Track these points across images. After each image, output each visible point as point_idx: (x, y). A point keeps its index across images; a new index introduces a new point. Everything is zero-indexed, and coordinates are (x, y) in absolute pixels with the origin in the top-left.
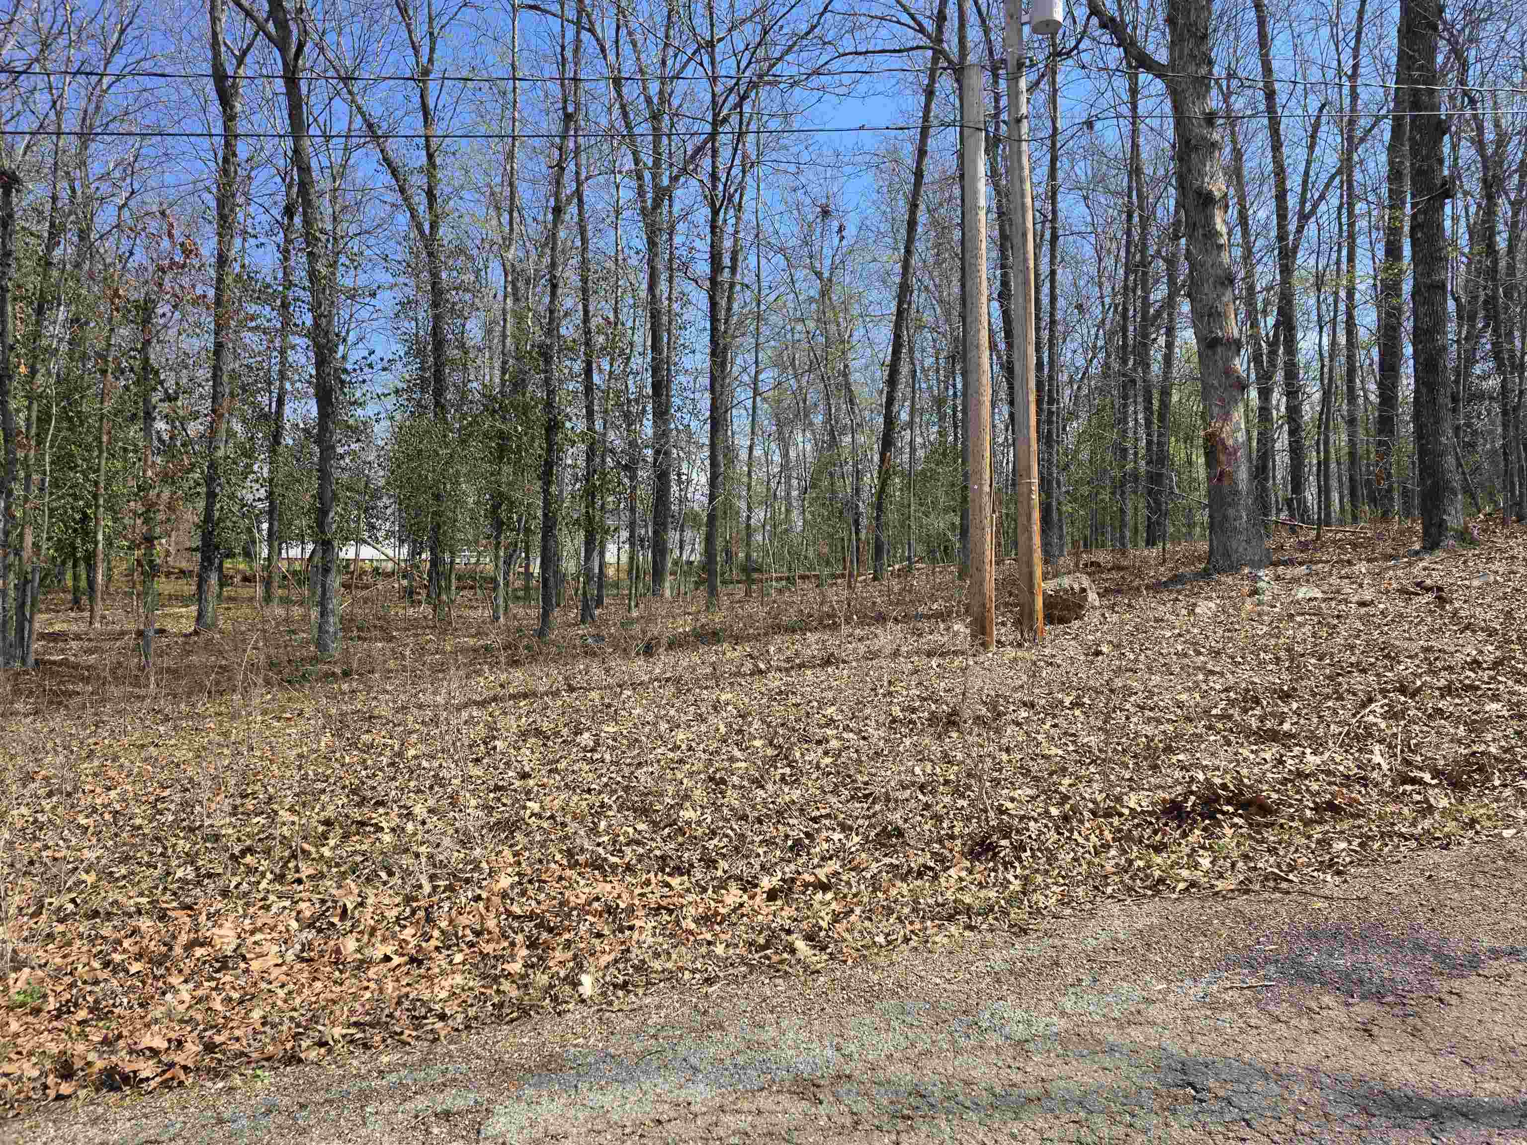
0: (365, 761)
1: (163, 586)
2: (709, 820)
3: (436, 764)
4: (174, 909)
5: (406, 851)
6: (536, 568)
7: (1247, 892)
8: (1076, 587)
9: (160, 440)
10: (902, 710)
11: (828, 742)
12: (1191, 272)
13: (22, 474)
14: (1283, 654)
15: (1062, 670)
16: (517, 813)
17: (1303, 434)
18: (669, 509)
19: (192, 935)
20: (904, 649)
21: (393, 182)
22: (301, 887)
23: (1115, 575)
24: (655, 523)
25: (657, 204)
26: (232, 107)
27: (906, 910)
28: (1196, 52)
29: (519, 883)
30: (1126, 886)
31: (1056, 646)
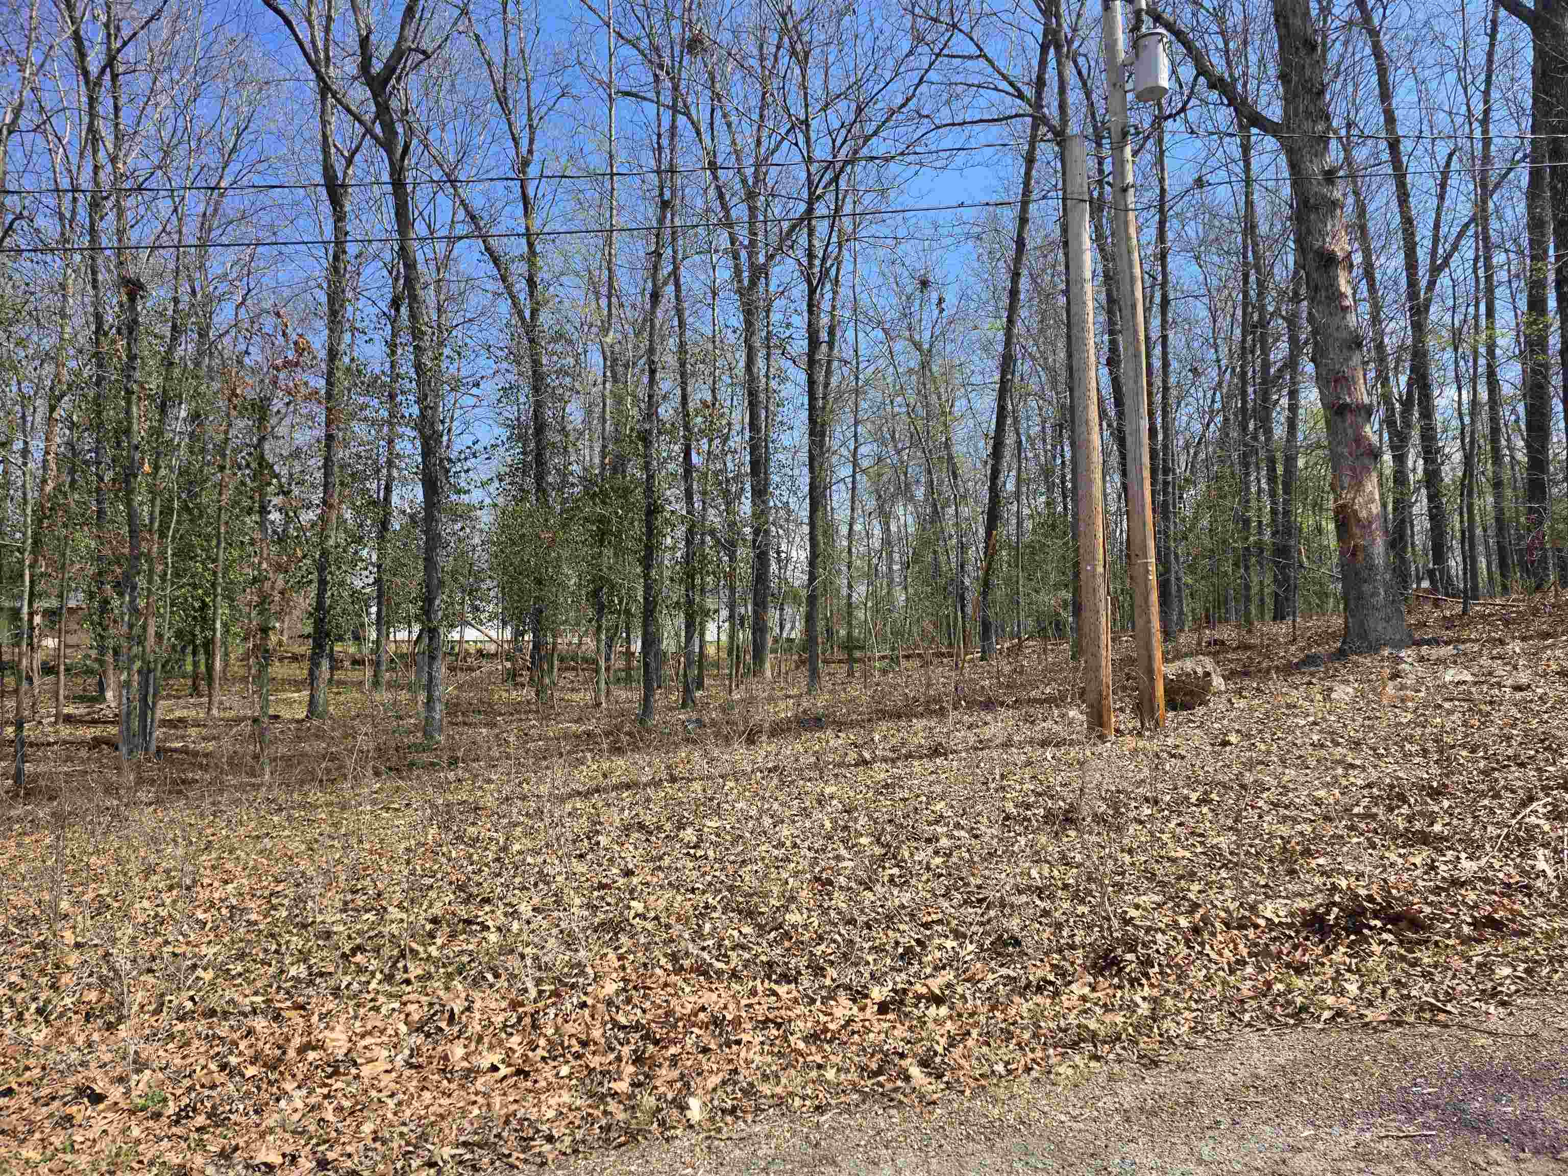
0: (471, 855)
1: (278, 670)
2: (816, 924)
3: (540, 860)
4: (288, 1008)
5: (512, 951)
6: (637, 646)
7: (1399, 1024)
8: (1200, 670)
10: (1016, 806)
11: (937, 840)
12: (1314, 332)
13: (145, 567)
14: (1430, 745)
15: (1187, 763)
16: (621, 913)
17: (1444, 500)
18: (768, 587)
19: (305, 1039)
20: (1016, 738)
21: (495, 272)
22: (409, 989)
23: (1244, 656)
24: (755, 604)
25: (753, 283)
26: (342, 206)
27: (1027, 1036)
28: (1312, 108)
29: (625, 990)
30: (1265, 1012)
31: (1179, 736)
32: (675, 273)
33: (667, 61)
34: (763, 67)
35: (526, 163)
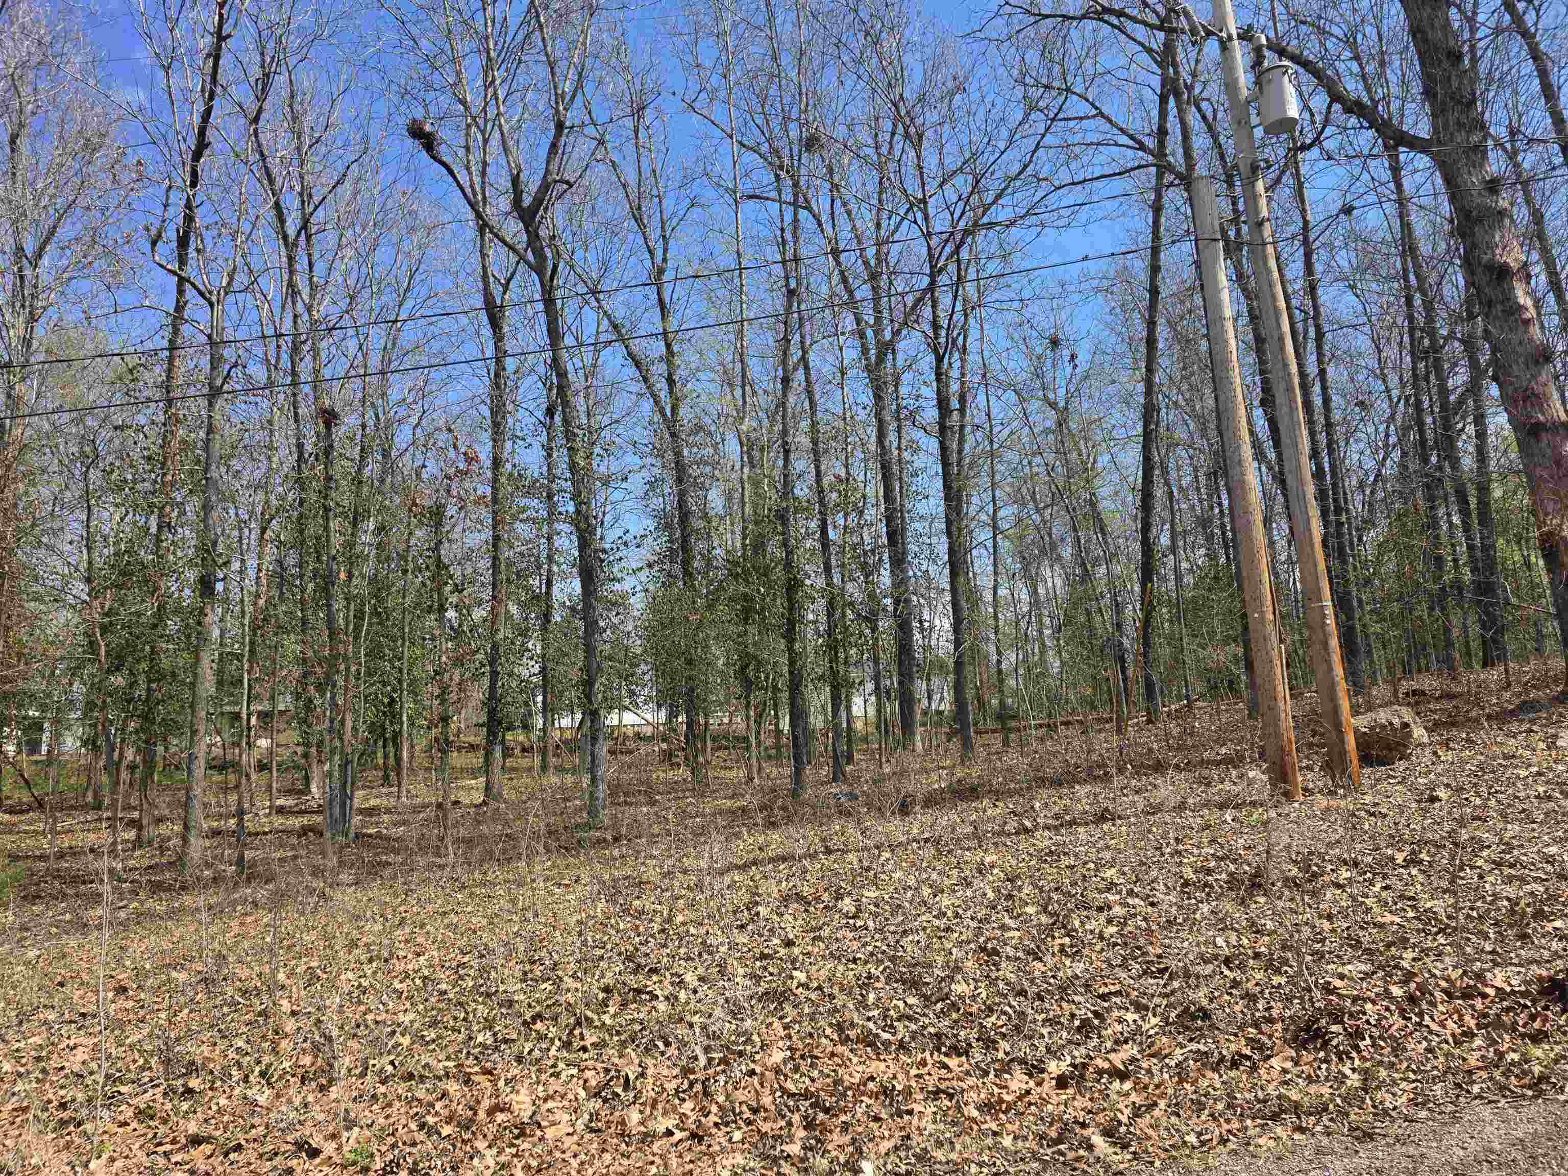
0: (637, 927)
1: (457, 760)
2: (984, 995)
3: (703, 931)
4: (477, 1073)
5: (681, 1020)
6: (785, 725)
8: (1396, 721)
9: (452, 628)
10: (1196, 872)
11: (1110, 908)
12: (1493, 353)
13: (343, 667)
15: (1389, 821)
16: (784, 983)
18: (914, 658)
19: (494, 1101)
20: (1191, 801)
21: (638, 374)
22: (586, 1056)
23: (1447, 705)
24: (900, 674)
25: (880, 359)
26: (501, 329)
27: (1220, 1106)
28: (1464, 119)
29: (792, 1058)
30: (1497, 1083)
31: (1378, 792)
32: (804, 360)
33: (786, 161)
34: (879, 154)
35: (661, 271)
